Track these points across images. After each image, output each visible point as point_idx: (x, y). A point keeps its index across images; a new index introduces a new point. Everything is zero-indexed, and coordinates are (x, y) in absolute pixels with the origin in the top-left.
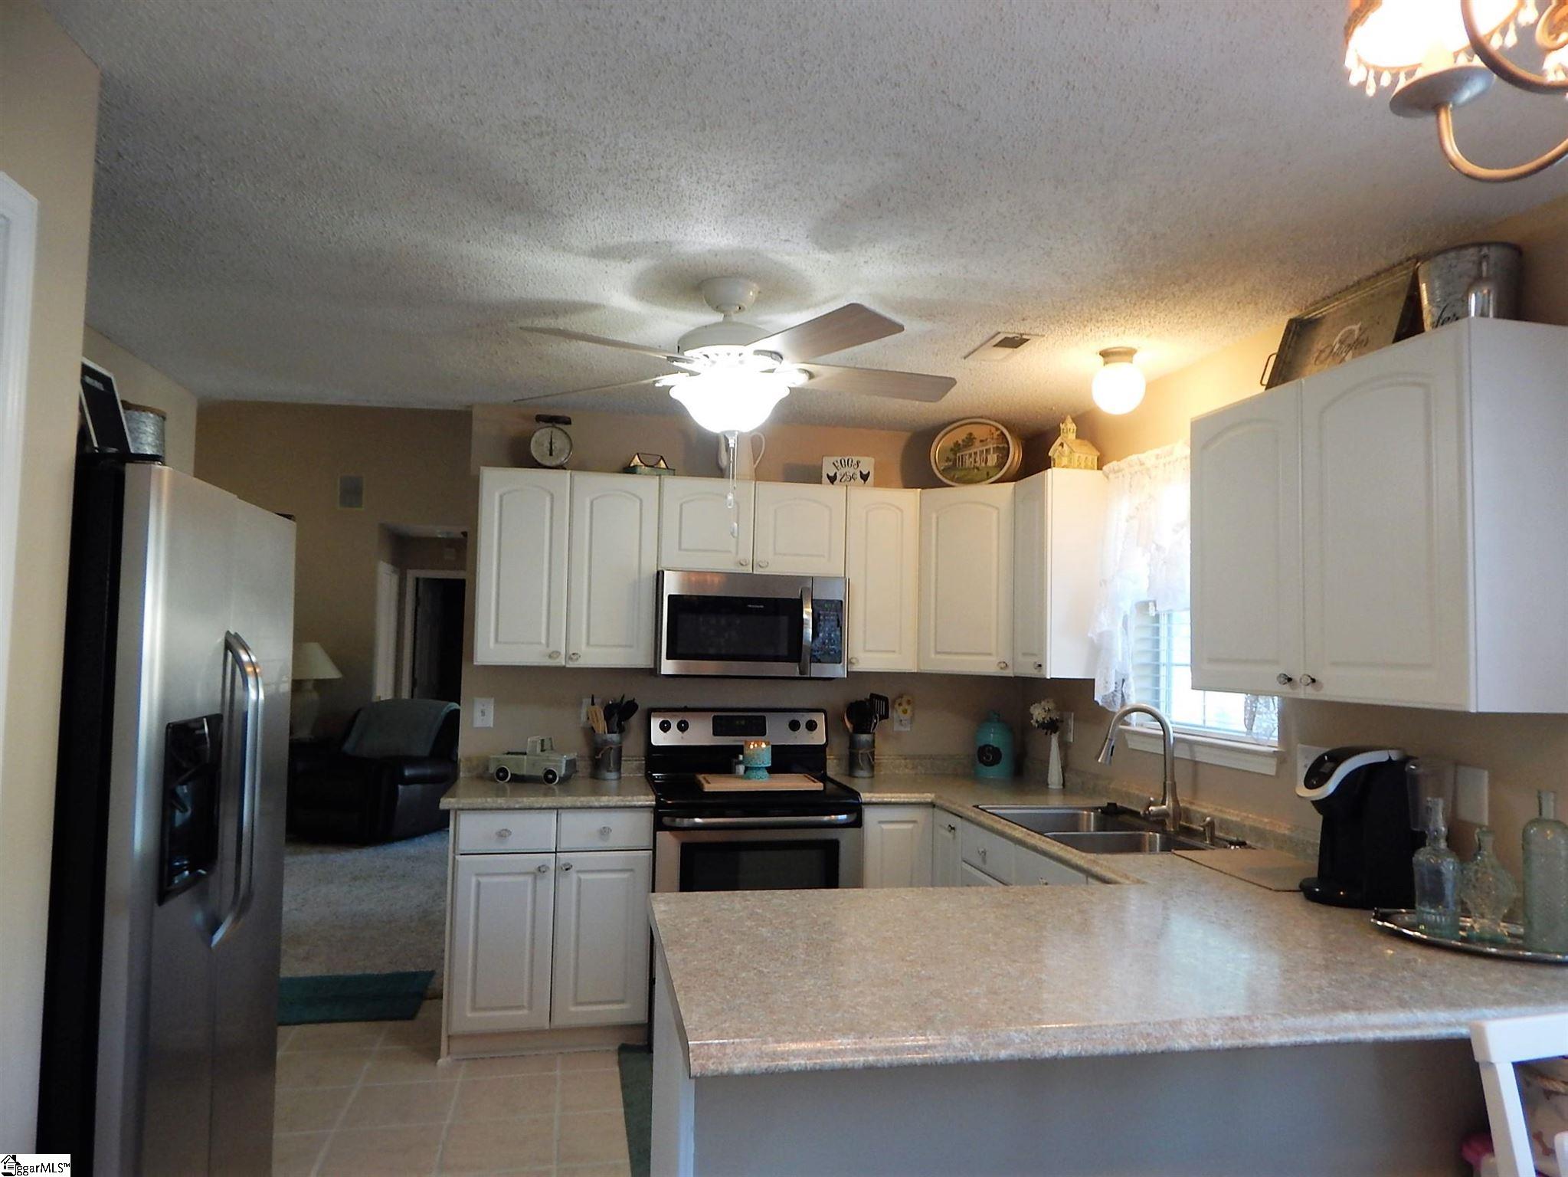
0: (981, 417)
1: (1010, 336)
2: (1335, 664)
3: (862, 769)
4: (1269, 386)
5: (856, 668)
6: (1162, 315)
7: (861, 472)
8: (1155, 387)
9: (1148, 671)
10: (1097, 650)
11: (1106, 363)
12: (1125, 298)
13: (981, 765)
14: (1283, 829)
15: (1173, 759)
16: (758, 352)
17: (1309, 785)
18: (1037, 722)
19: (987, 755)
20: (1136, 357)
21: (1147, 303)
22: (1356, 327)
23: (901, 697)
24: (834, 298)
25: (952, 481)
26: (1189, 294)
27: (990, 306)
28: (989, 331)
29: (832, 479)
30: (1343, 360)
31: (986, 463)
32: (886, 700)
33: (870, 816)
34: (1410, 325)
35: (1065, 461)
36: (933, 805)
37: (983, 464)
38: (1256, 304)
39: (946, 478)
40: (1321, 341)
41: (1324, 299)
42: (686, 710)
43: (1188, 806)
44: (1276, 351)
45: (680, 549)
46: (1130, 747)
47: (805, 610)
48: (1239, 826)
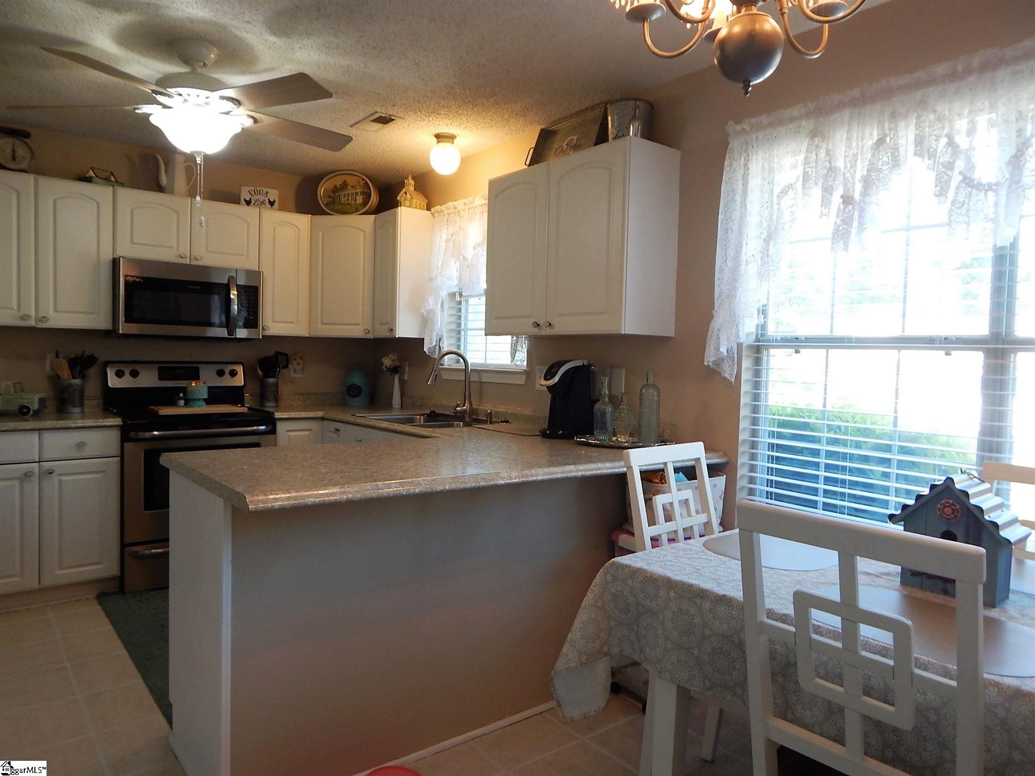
0: (352, 171)
1: (383, 115)
2: (561, 315)
3: (270, 401)
4: (529, 165)
5: (267, 333)
6: (474, 116)
7: (269, 200)
8: (466, 161)
9: (454, 334)
10: (426, 321)
11: (438, 142)
12: (456, 101)
13: (349, 397)
14: (528, 412)
15: (470, 382)
16: (222, 98)
17: (546, 379)
18: (386, 367)
19: (353, 391)
20: (456, 141)
21: (468, 106)
22: (575, 138)
23: (295, 354)
24: (272, 69)
25: (332, 211)
26: (491, 104)
27: (374, 93)
28: (370, 110)
29: (248, 203)
30: (568, 154)
31: (355, 201)
32: (286, 355)
33: (281, 427)
34: (602, 138)
35: (407, 203)
36: (322, 419)
37: (353, 202)
38: (525, 117)
39: (328, 209)
40: (558, 143)
41: (559, 119)
42: (136, 362)
43: (477, 407)
44: (534, 146)
45: (132, 243)
46: (443, 378)
47: (232, 292)
48: (505, 414)
